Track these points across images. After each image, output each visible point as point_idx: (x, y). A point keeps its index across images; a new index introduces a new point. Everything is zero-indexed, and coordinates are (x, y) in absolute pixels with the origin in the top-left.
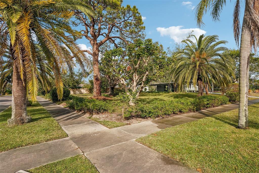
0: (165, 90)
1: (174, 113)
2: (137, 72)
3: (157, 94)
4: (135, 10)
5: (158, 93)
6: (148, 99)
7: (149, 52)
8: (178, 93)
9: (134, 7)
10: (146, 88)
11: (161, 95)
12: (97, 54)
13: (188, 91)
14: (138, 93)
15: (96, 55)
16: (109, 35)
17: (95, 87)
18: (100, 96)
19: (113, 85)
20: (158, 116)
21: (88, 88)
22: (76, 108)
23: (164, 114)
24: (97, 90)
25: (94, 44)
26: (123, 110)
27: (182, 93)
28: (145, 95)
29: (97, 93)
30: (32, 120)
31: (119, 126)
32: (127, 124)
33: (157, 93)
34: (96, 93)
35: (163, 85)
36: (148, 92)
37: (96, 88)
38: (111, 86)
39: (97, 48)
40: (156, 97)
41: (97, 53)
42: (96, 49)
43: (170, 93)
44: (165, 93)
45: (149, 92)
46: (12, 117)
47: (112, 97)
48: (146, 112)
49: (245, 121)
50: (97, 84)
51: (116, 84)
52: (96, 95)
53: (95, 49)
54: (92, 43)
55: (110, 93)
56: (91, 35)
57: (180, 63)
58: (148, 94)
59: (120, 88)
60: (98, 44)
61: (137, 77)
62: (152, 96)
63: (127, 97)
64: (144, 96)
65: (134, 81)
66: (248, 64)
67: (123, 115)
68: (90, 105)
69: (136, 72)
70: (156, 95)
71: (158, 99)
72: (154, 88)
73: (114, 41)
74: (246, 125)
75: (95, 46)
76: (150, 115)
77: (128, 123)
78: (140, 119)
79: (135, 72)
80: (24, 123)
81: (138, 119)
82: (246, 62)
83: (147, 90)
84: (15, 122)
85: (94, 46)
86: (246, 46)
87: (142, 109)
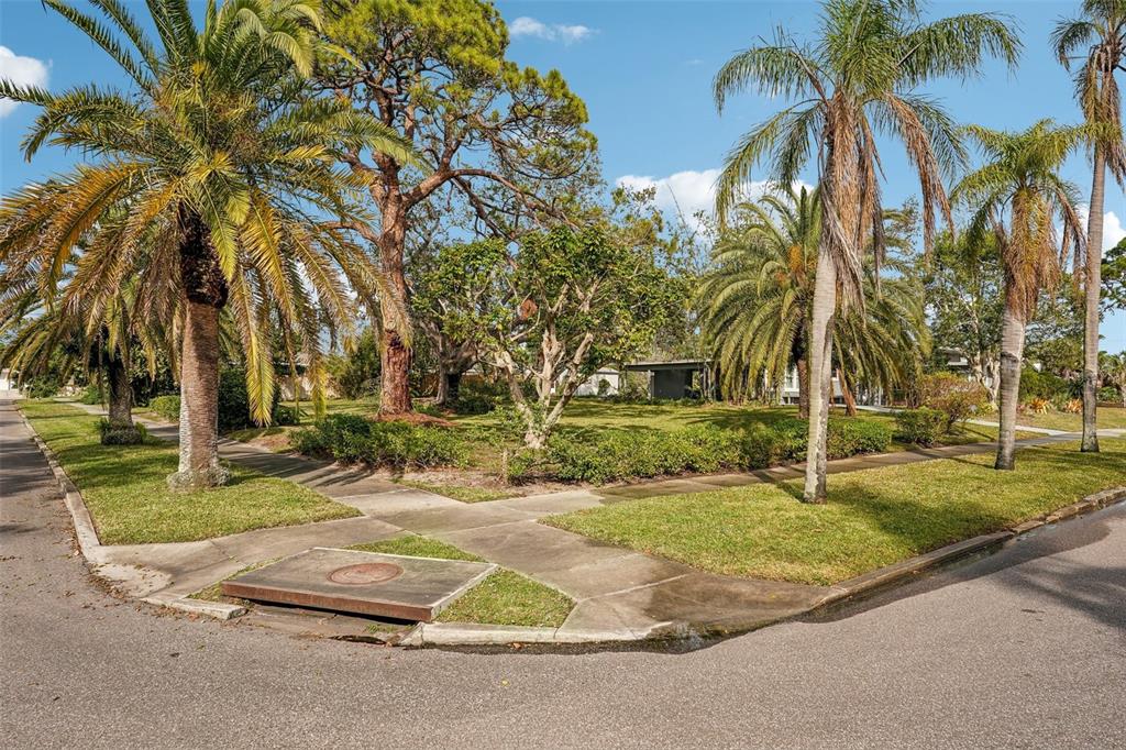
0: (688, 394)
1: (666, 472)
2: (557, 326)
3: (649, 408)
4: (556, 86)
5: (655, 404)
6: (602, 428)
7: (594, 268)
8: (736, 408)
9: (554, 76)
10: (608, 378)
11: (663, 412)
12: (398, 238)
13: (786, 399)
14: (559, 405)
15: (396, 244)
16: (448, 164)
17: (388, 375)
18: (406, 411)
19: (455, 364)
20: (613, 479)
21: (338, 375)
22: (335, 453)
23: (634, 472)
24: (396, 387)
25: (387, 198)
26: (505, 454)
27: (758, 408)
28: (596, 413)
29: (396, 398)
30: (231, 482)
31: (492, 499)
32: (517, 496)
33: (649, 404)
34: (391, 399)
35: (682, 371)
36: (612, 396)
37: (393, 379)
38: (446, 366)
39: (397, 216)
40: (637, 421)
41: (398, 234)
42: (396, 221)
43: (707, 404)
44: (684, 404)
45: (616, 400)
46: (182, 468)
47: (453, 419)
48: (574, 464)
49: (816, 483)
50: (395, 363)
51: (469, 358)
52: (391, 409)
53: (390, 221)
54: (379, 196)
55: (439, 399)
56: (378, 164)
57: (727, 292)
58: (609, 408)
59: (485, 375)
60: (404, 198)
61: (556, 345)
62: (625, 415)
63: (519, 417)
64: (592, 414)
65: (546, 360)
66: (826, 339)
67: (505, 471)
68: (397, 443)
69: (553, 327)
70: (646, 412)
71: (647, 428)
72: (644, 380)
73: (470, 186)
74: (817, 493)
75: (392, 209)
76: (588, 474)
77: (521, 493)
78: (557, 485)
79: (548, 326)
80: (216, 485)
81: (549, 484)
82: (824, 333)
83: (610, 392)
84: (196, 482)
85: (386, 206)
86: (823, 294)
87: (562, 454)
